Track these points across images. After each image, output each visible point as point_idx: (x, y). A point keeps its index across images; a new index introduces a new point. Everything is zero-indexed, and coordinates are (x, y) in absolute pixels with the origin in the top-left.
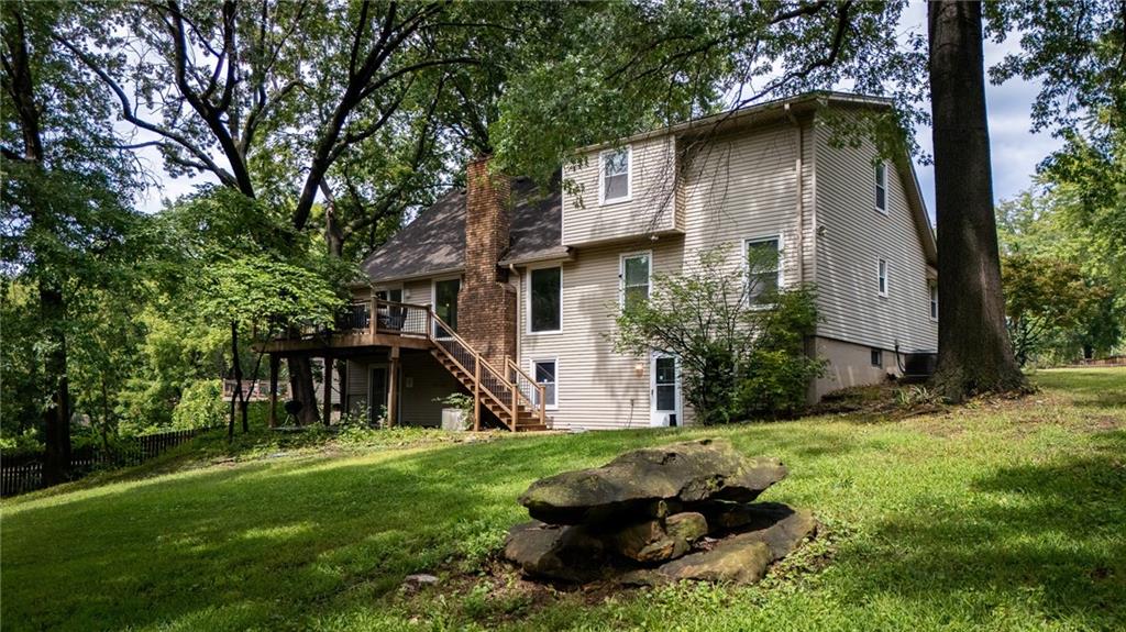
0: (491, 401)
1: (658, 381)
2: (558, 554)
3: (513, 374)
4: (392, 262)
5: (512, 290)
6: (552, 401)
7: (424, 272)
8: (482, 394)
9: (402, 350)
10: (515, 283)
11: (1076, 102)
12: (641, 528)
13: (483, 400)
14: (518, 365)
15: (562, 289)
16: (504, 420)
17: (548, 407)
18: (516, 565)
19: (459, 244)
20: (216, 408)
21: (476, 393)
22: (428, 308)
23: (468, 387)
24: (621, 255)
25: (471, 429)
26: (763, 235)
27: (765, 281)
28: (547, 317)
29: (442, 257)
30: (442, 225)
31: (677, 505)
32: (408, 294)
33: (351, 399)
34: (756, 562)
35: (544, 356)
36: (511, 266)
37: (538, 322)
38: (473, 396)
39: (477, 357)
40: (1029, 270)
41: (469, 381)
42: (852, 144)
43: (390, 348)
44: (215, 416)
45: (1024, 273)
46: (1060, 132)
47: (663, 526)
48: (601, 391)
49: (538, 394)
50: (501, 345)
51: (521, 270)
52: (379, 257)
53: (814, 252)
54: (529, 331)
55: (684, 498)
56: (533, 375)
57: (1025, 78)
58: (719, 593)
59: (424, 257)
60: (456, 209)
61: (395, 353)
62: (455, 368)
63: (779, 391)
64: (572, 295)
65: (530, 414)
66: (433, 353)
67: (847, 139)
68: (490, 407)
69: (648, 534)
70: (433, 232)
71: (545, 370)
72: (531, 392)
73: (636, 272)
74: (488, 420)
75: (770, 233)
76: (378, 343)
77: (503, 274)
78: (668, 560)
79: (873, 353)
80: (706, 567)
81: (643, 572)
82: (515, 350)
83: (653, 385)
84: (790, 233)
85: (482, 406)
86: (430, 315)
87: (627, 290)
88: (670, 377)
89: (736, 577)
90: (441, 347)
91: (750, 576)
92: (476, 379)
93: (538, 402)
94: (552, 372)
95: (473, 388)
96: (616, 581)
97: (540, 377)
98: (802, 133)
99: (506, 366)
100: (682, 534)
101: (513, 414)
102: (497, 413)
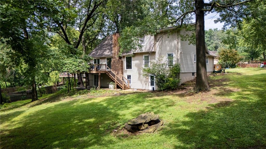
0: (119, 84)
1: (151, 80)
2: (132, 129)
3: (123, 77)
4: (97, 53)
5: (122, 61)
6: (131, 83)
7: (103, 56)
8: (117, 82)
9: (101, 73)
10: (123, 59)
11: (231, 26)
12: (141, 126)
13: (117, 83)
14: (124, 76)
15: (132, 61)
16: (121, 87)
17: (130, 84)
18: (126, 129)
19: (111, 50)
20: (57, 77)
21: (116, 82)
22: (105, 65)
23: (114, 81)
24: (144, 55)
25: (115, 89)
26: (170, 53)
27: (171, 62)
28: (129, 66)
29: (107, 53)
30: (106, 45)
31: (145, 123)
32: (101, 60)
33: (90, 81)
34: (154, 130)
35: (129, 74)
36: (122, 56)
37: (127, 67)
38: (115, 82)
39: (116, 75)
40: (227, 53)
41: (114, 79)
42: (185, 40)
43: (98, 73)
44: (57, 79)
45: (226, 54)
46: (227, 33)
47: (143, 126)
48: (139, 82)
49: (128, 82)
50: (120, 72)
51: (124, 57)
52: (94, 51)
53: (180, 57)
54: (126, 69)
55: (146, 122)
56: (127, 78)
57: (221, 23)
58: (149, 134)
59: (103, 53)
60: (109, 41)
61: (100, 74)
62: (111, 77)
63: (172, 85)
64: (134, 62)
65: (126, 86)
66: (107, 74)
67: (184, 39)
68: (118, 85)
69: (142, 127)
70: (105, 46)
71: (129, 77)
72: (126, 81)
73: (147, 59)
74: (118, 87)
75: (171, 53)
76: (96, 73)
77: (120, 58)
78: (144, 129)
79: (192, 73)
80: (148, 131)
81: (141, 131)
82: (123, 73)
83: (150, 81)
84: (175, 53)
85: (117, 85)
86: (106, 66)
87: (145, 62)
88: (153, 79)
89: (151, 132)
90: (108, 72)
91: (153, 132)
92: (116, 79)
93: (128, 83)
94: (130, 77)
95: (115, 81)
96: (138, 132)
97: (128, 78)
98: (178, 33)
99: (121, 77)
100: (146, 127)
101: (123, 86)
102: (120, 86)
